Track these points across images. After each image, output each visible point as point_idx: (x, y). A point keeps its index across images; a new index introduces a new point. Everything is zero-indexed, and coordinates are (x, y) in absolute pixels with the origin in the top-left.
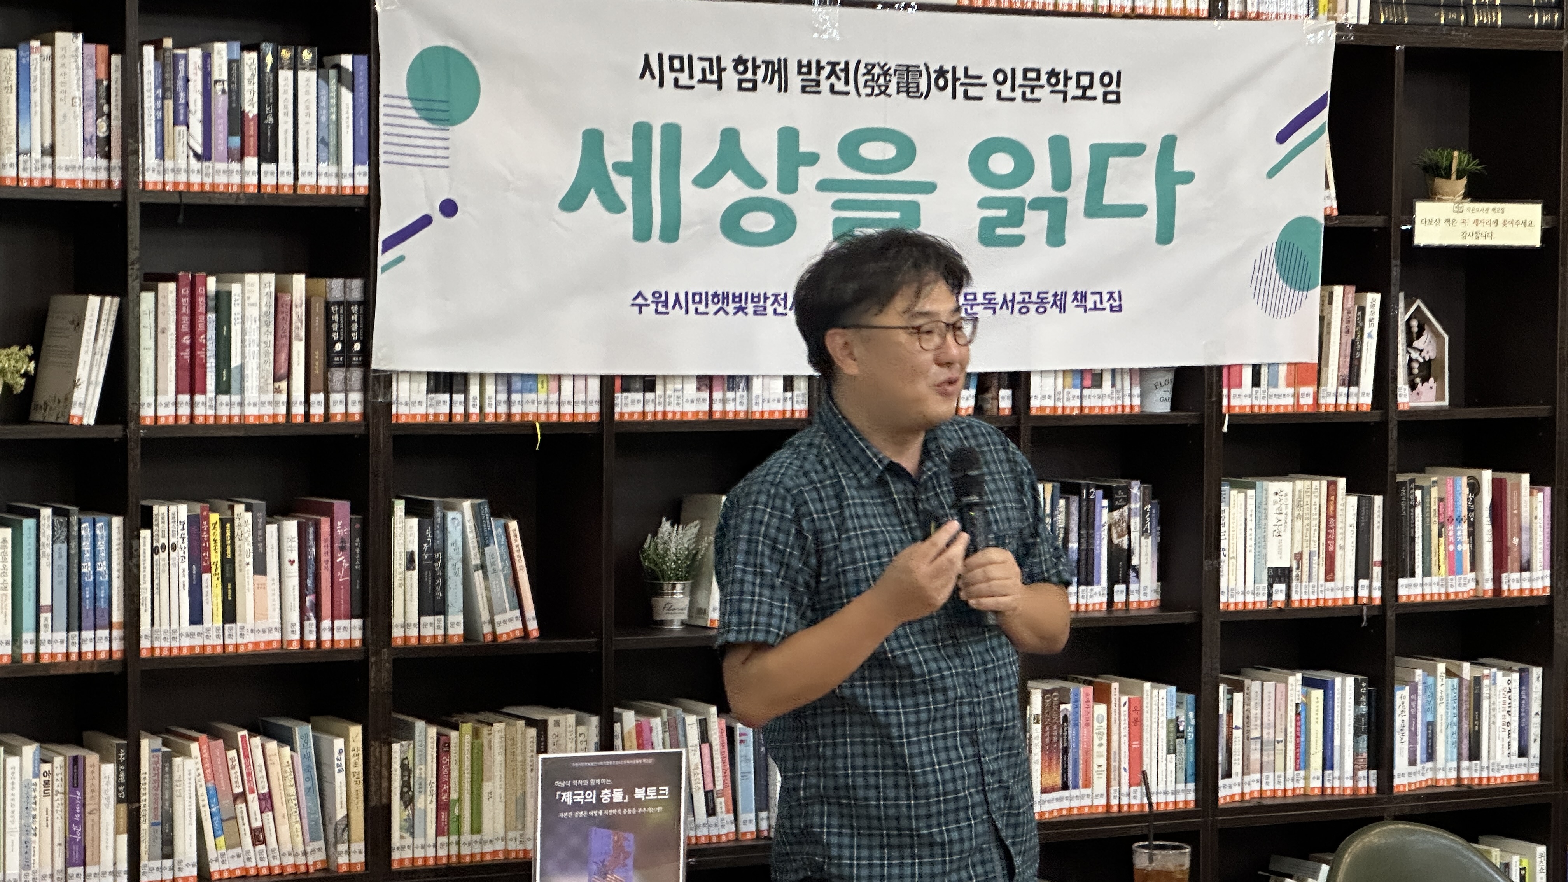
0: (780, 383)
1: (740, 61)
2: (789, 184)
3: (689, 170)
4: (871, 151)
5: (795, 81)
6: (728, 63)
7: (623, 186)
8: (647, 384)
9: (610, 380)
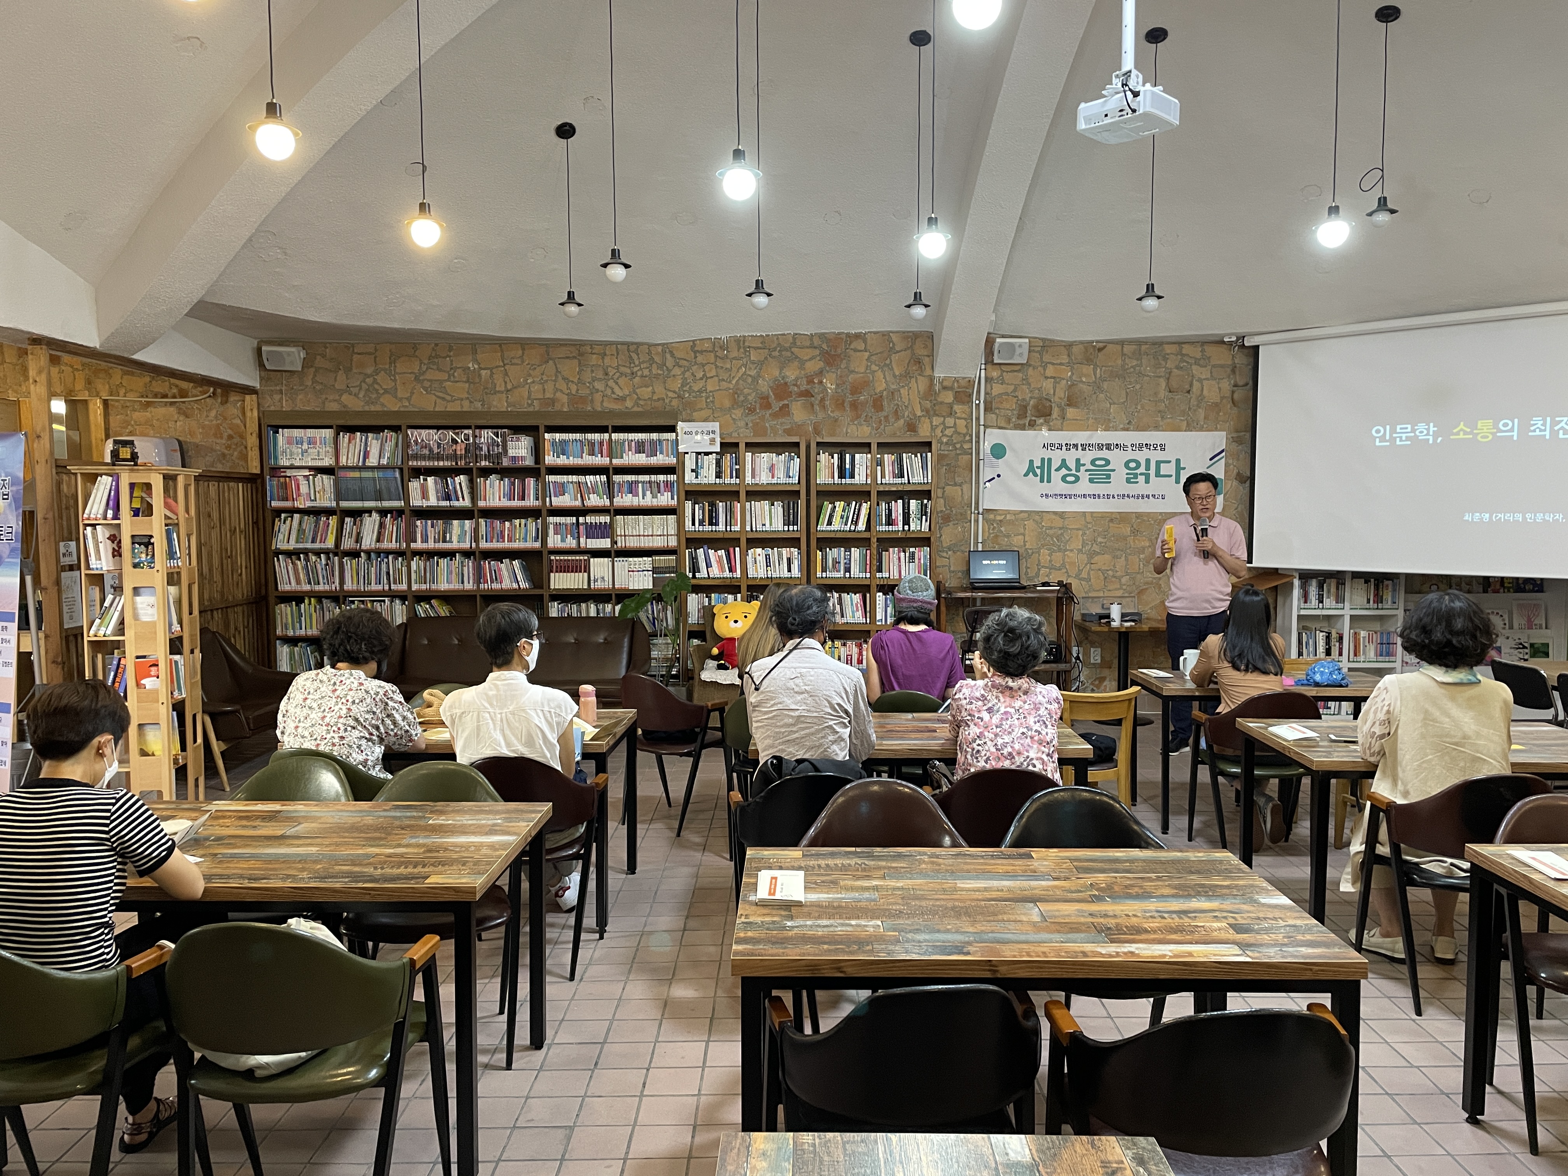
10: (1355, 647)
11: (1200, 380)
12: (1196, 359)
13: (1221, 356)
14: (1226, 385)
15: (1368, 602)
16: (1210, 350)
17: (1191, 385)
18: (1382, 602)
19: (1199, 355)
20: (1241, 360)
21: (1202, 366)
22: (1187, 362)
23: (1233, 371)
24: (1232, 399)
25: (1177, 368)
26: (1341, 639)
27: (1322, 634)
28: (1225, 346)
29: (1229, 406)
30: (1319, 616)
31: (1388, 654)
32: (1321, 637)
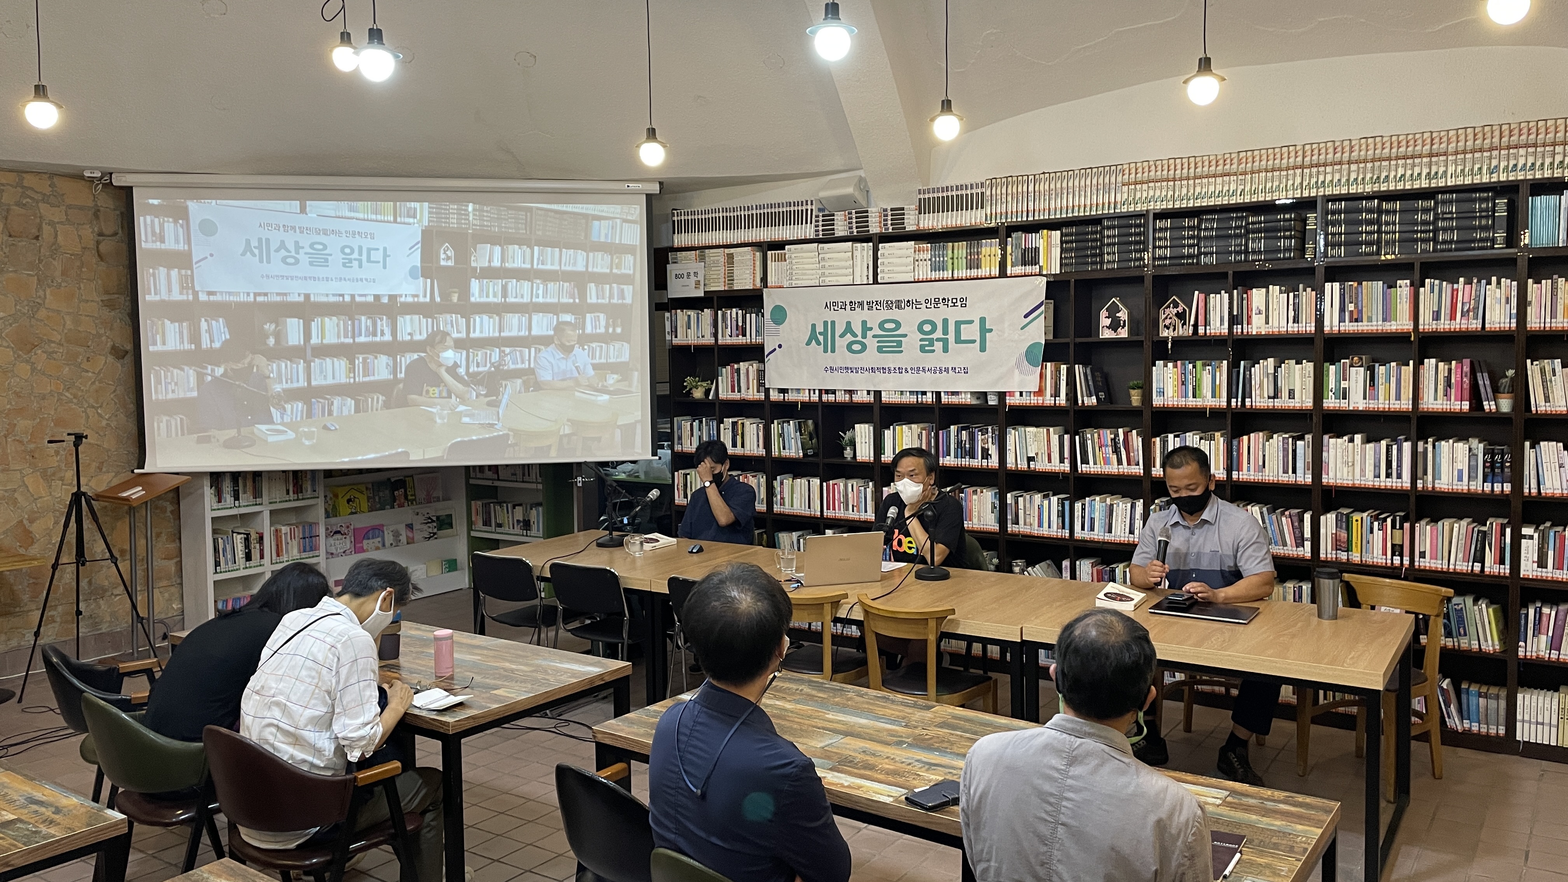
0: (865, 392)
1: (851, 302)
2: (864, 336)
3: (838, 332)
4: (887, 326)
5: (866, 307)
6: (848, 303)
7: (821, 338)
8: (834, 392)
9: (820, 391)
10: (277, 545)
11: (51, 223)
12: (45, 194)
13: (81, 196)
14: (88, 233)
15: (288, 493)
16: (64, 185)
17: (40, 229)
18: (302, 492)
19: (48, 191)
20: (106, 202)
21: (52, 205)
22: (31, 198)
23: (96, 215)
24: (98, 251)
25: (18, 204)
26: (261, 539)
27: (239, 536)
28: (83, 182)
29: (94, 261)
30: (236, 515)
31: (312, 549)
32: (239, 541)
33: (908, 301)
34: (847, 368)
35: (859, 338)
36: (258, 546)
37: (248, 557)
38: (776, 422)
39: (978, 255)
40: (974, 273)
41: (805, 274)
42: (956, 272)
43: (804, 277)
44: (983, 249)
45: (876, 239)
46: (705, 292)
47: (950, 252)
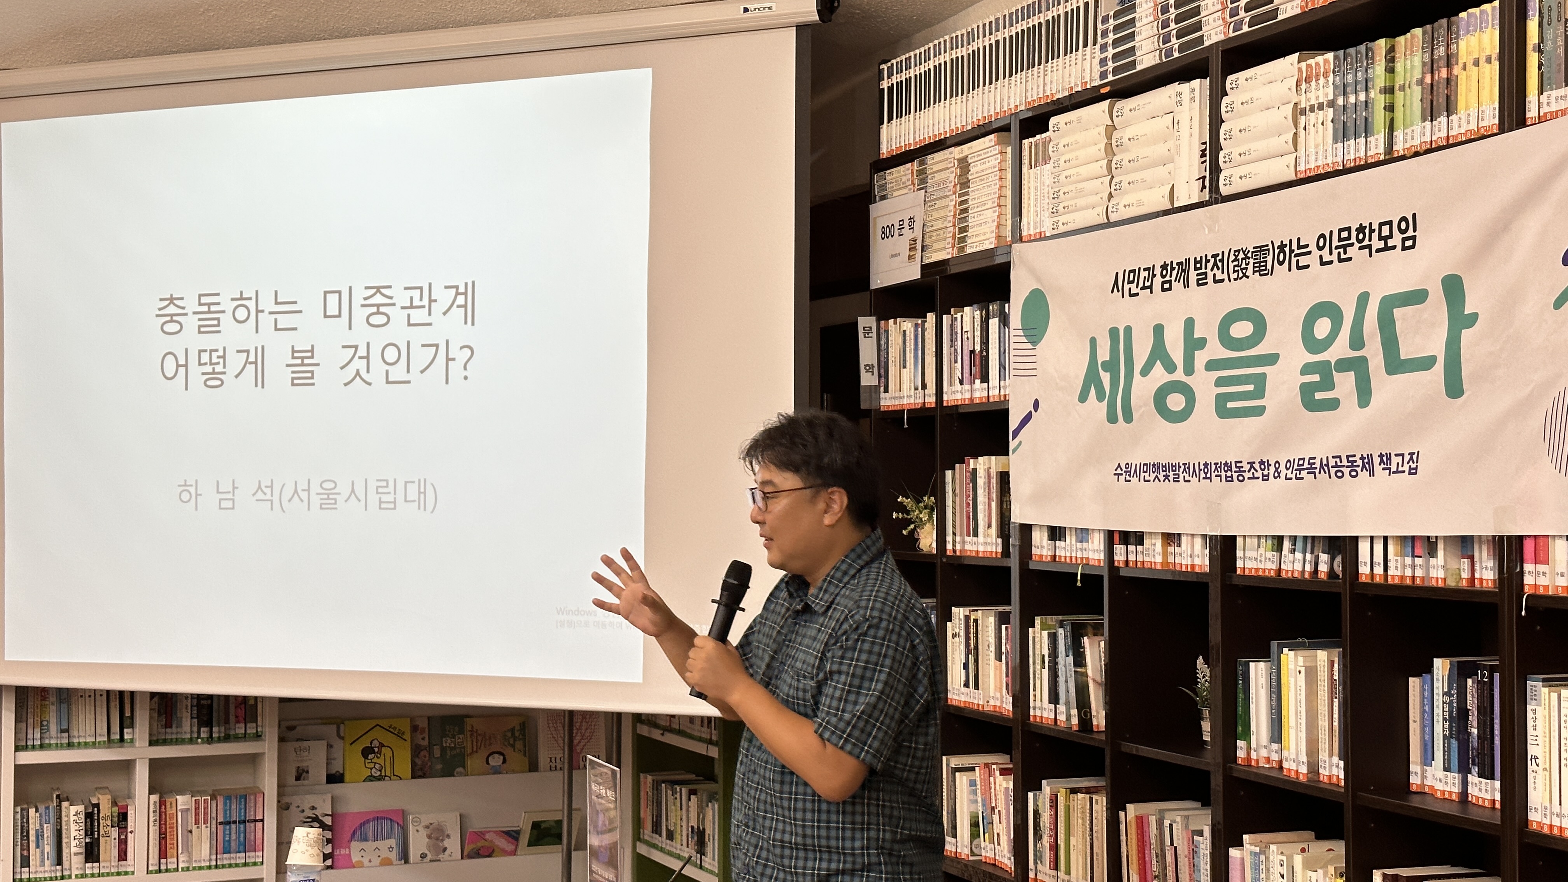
0: (1199, 541)
1: (1164, 266)
2: (1190, 366)
3: (1138, 360)
4: (1237, 330)
5: (1193, 276)
6: (1157, 270)
7: (1106, 380)
8: (1138, 538)
9: (1110, 534)
10: (161, 835)
26: (123, 818)
30: (68, 765)
31: (246, 846)
32: (72, 818)
33: (1282, 247)
34: (1156, 467)
35: (1179, 375)
36: (114, 833)
37: (91, 853)
38: (1038, 620)
39: (1449, 65)
40: (1441, 129)
41: (1081, 193)
42: (1399, 134)
43: (1081, 202)
44: (1462, 44)
45: (1216, 65)
46: (925, 268)
47: (1379, 68)
